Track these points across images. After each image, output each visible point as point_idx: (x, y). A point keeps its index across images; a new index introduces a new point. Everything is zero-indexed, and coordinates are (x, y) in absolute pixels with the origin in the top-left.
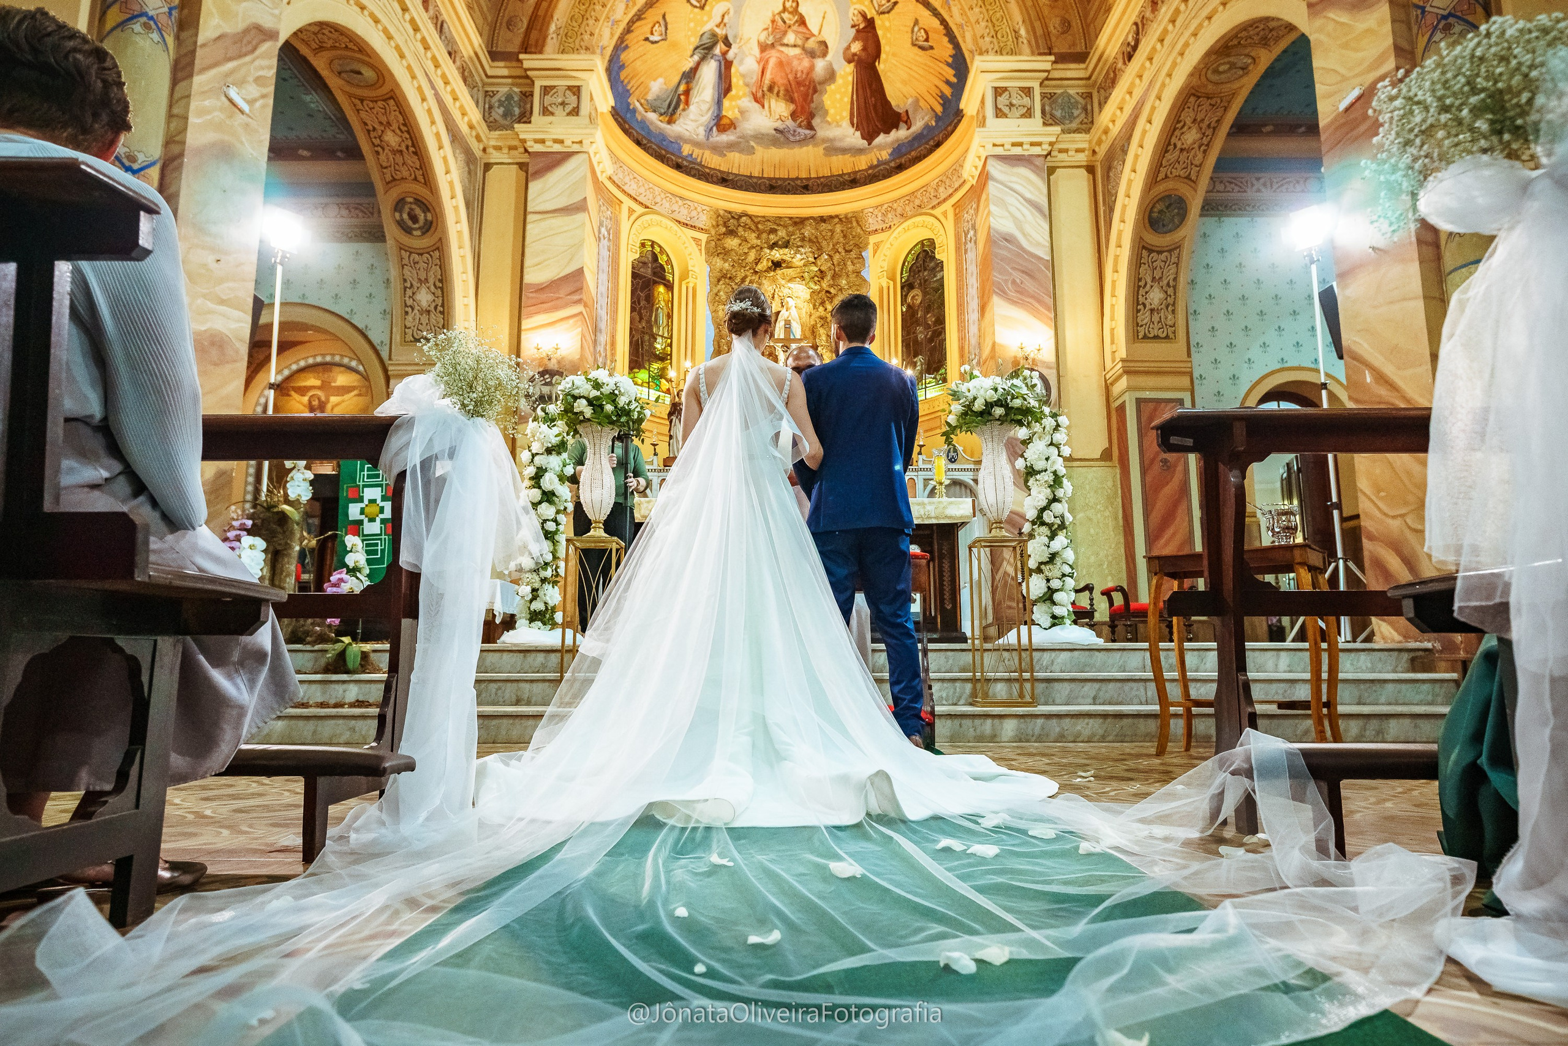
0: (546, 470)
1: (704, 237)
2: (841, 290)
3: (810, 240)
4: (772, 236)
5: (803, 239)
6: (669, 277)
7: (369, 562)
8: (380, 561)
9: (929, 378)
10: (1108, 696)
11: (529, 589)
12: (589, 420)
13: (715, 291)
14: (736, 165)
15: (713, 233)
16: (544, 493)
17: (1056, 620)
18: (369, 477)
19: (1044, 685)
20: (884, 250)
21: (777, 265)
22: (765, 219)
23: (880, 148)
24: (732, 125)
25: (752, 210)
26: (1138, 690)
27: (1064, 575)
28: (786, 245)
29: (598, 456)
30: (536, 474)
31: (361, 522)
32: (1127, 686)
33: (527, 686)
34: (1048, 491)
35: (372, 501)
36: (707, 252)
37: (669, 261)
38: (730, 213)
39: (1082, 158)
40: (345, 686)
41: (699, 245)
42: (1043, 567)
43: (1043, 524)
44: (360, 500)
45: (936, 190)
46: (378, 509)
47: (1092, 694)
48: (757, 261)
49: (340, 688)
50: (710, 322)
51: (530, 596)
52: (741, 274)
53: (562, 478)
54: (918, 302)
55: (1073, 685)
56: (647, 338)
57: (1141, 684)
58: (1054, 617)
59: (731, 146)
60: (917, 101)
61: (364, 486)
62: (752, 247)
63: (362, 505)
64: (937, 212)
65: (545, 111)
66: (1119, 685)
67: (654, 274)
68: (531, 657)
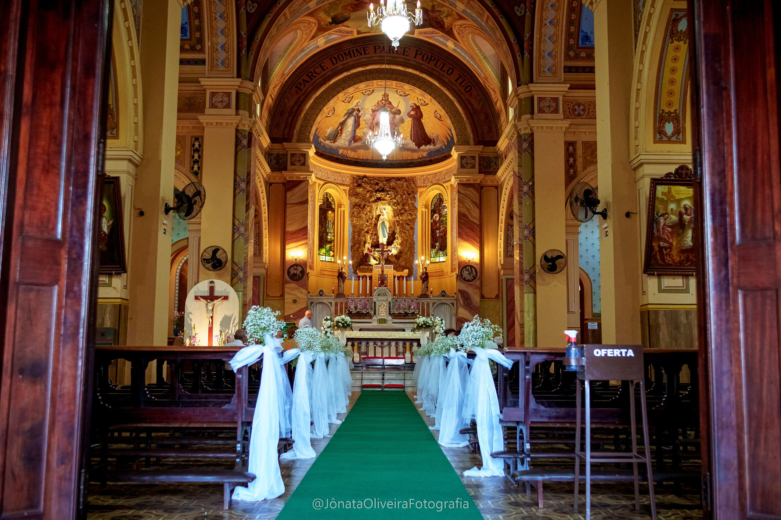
1: (347, 188)
2: (406, 211)
3: (393, 188)
4: (376, 187)
5: (390, 188)
6: (333, 206)
9: (441, 253)
13: (352, 211)
14: (362, 155)
15: (351, 186)
20: (424, 195)
21: (379, 199)
22: (374, 178)
23: (424, 151)
24: (360, 139)
25: (368, 174)
28: (383, 190)
36: (349, 195)
37: (333, 200)
38: (358, 176)
39: (493, 184)
41: (345, 192)
45: (445, 176)
48: (371, 197)
50: (350, 225)
52: (364, 203)
54: (438, 219)
56: (325, 234)
59: (359, 148)
60: (437, 136)
62: (368, 191)
64: (445, 185)
65: (292, 164)
67: (327, 206)
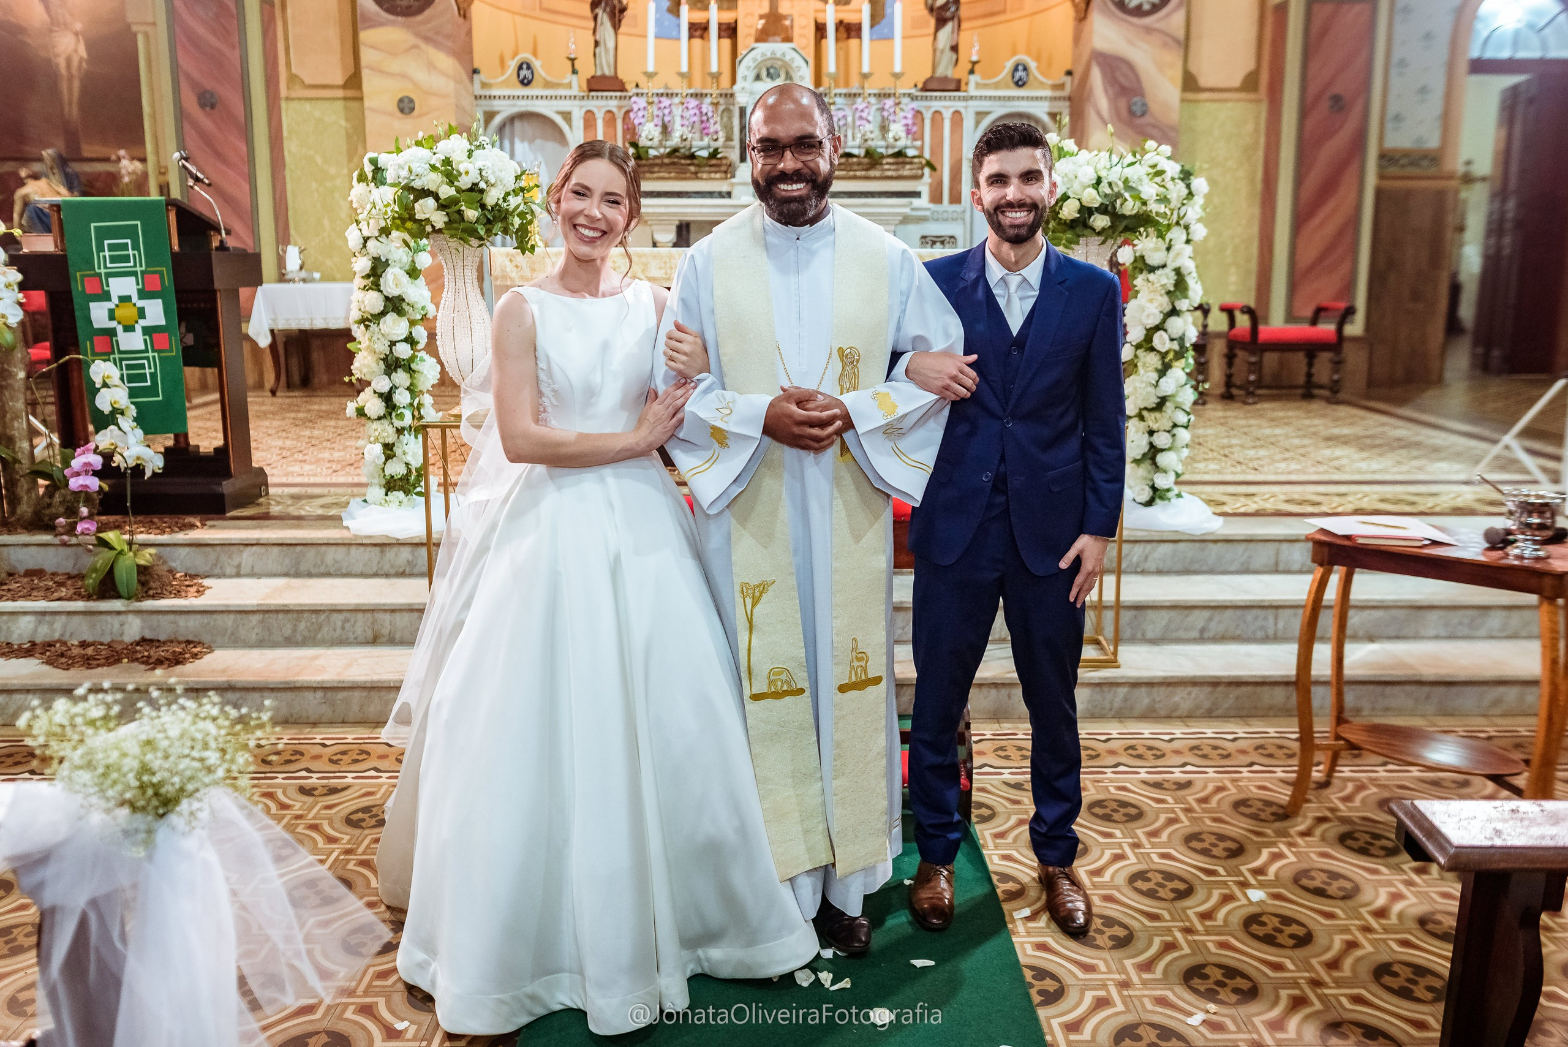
0: (387, 264)
7: (133, 393)
8: (152, 391)
10: (1221, 628)
11: (378, 449)
12: (440, 231)
16: (387, 298)
17: (1156, 495)
18: (113, 259)
19: (1132, 613)
26: (1265, 619)
27: (1175, 426)
29: (460, 283)
30: (373, 269)
31: (112, 332)
32: (1250, 615)
33: (387, 617)
34: (1165, 300)
35: (125, 299)
40: (122, 618)
42: (1145, 413)
43: (1152, 349)
44: (106, 296)
46: (135, 312)
47: (1200, 624)
49: (115, 621)
51: (383, 458)
53: (413, 273)
55: (1173, 613)
57: (1271, 612)
58: (1154, 489)
61: (109, 275)
63: (110, 305)
66: (1239, 612)
68: (390, 554)
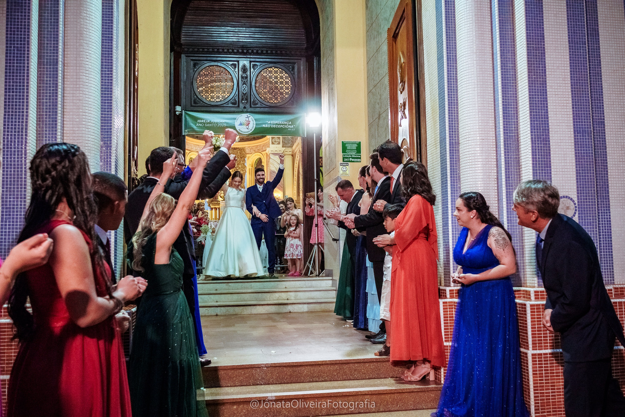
20: (250, 159)
39: (291, 153)
45: (262, 147)
64: (263, 153)
